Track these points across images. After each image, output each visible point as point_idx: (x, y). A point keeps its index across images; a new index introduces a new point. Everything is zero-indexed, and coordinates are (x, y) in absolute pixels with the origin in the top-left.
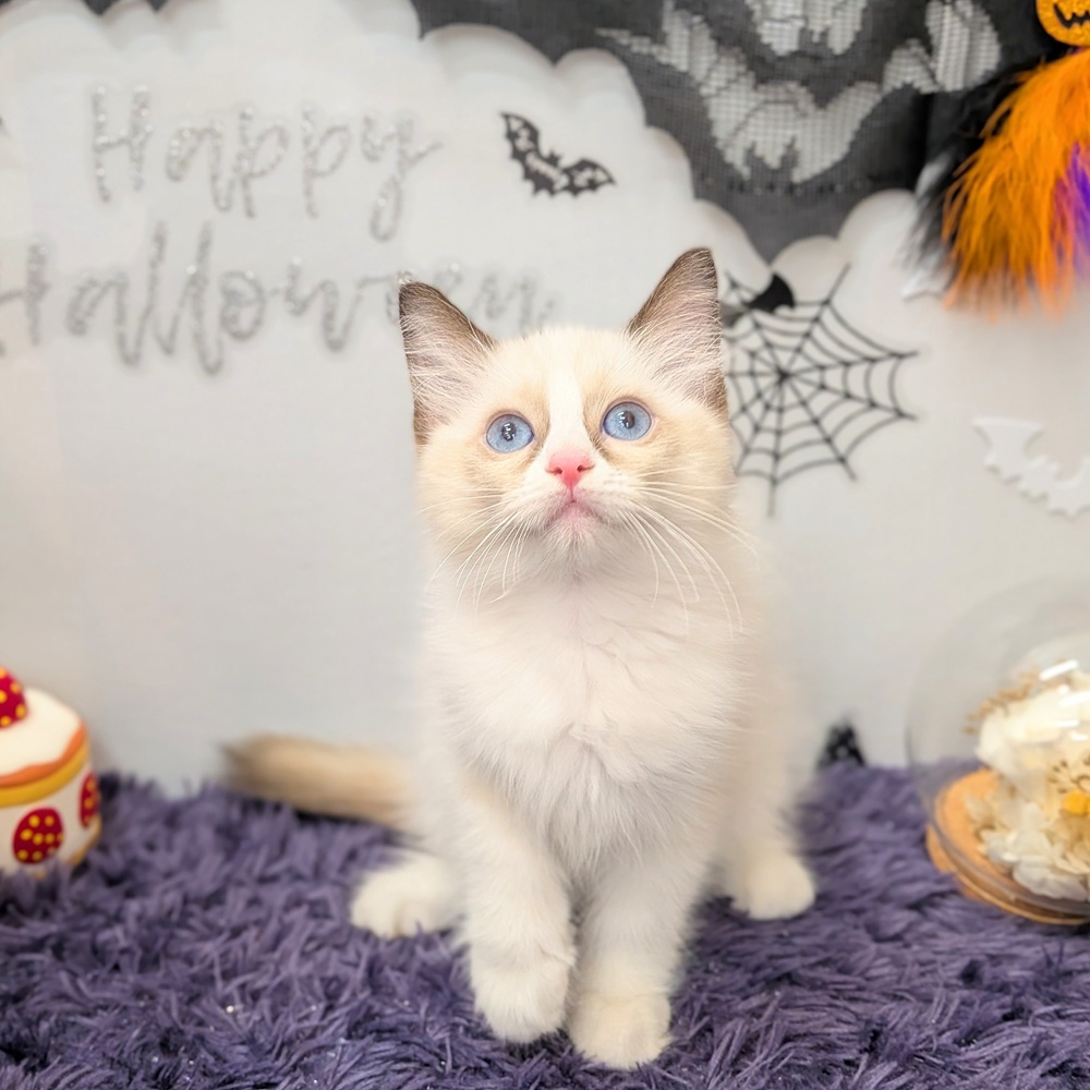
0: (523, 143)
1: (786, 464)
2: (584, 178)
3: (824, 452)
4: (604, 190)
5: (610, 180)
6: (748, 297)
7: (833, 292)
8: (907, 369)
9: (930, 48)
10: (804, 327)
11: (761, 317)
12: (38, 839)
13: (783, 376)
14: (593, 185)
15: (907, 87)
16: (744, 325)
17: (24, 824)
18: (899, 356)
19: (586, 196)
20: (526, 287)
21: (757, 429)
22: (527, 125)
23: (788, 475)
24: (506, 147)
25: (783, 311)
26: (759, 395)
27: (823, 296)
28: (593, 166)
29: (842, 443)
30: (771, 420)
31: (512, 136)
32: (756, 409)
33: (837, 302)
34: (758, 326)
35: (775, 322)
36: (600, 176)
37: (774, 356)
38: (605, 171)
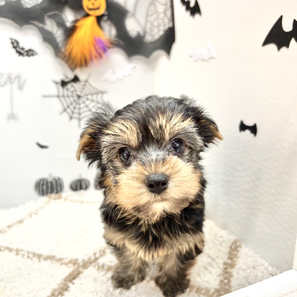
0: (15, 45)
2: (30, 53)
4: (35, 56)
5: (36, 54)
6: (70, 79)
7: (88, 79)
8: (105, 95)
10: (82, 87)
13: (79, 97)
14: (33, 55)
16: (69, 86)
18: (103, 93)
19: (31, 58)
20: (18, 77)
21: (75, 108)
22: (16, 41)
23: (83, 118)
24: (11, 46)
25: (78, 83)
26: (75, 101)
27: (85, 80)
28: (32, 51)
30: (78, 106)
32: (74, 104)
33: (89, 81)
34: (72, 86)
36: (34, 54)
37: (77, 93)
38: (35, 52)
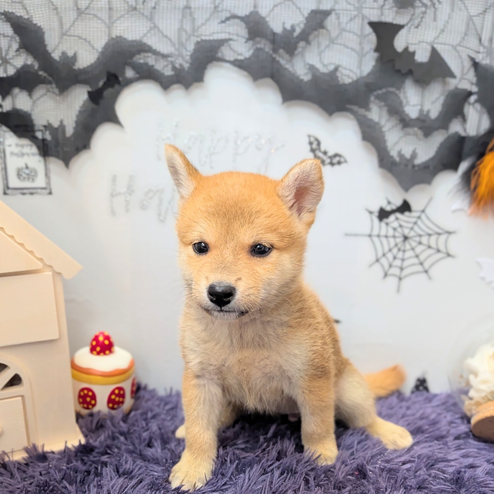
0: (315, 146)
1: (405, 272)
2: (336, 160)
3: (420, 268)
4: (343, 165)
5: (346, 161)
6: (394, 207)
7: (426, 207)
8: (452, 238)
9: (464, 120)
10: (414, 220)
11: (398, 215)
12: (117, 399)
13: (406, 238)
14: (339, 163)
15: (457, 133)
16: (392, 218)
17: (113, 393)
18: (449, 233)
19: (337, 167)
21: (395, 258)
22: (317, 140)
23: (406, 276)
24: (308, 148)
25: (407, 213)
26: (396, 245)
27: (421, 208)
28: (340, 156)
29: (427, 265)
30: (400, 255)
31: (311, 143)
32: (395, 251)
33: (427, 211)
34: (397, 219)
35: (403, 217)
36: (342, 160)
37: (403, 231)
38: (344, 158)
